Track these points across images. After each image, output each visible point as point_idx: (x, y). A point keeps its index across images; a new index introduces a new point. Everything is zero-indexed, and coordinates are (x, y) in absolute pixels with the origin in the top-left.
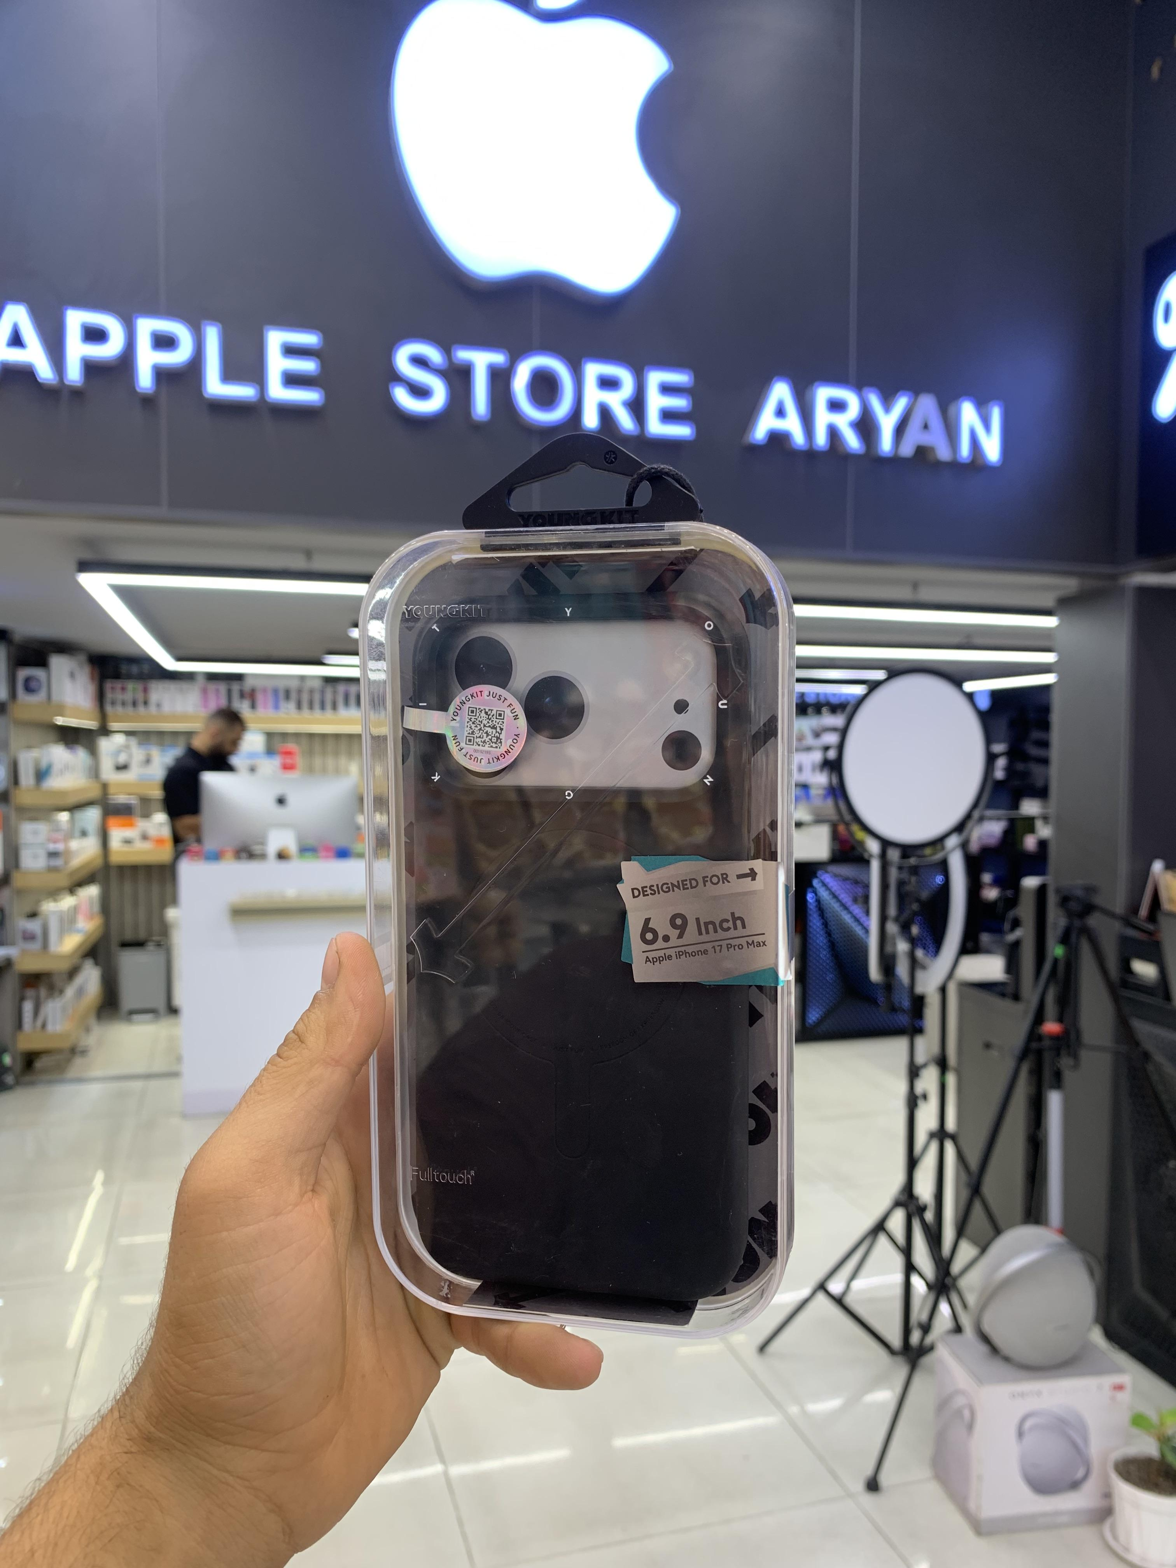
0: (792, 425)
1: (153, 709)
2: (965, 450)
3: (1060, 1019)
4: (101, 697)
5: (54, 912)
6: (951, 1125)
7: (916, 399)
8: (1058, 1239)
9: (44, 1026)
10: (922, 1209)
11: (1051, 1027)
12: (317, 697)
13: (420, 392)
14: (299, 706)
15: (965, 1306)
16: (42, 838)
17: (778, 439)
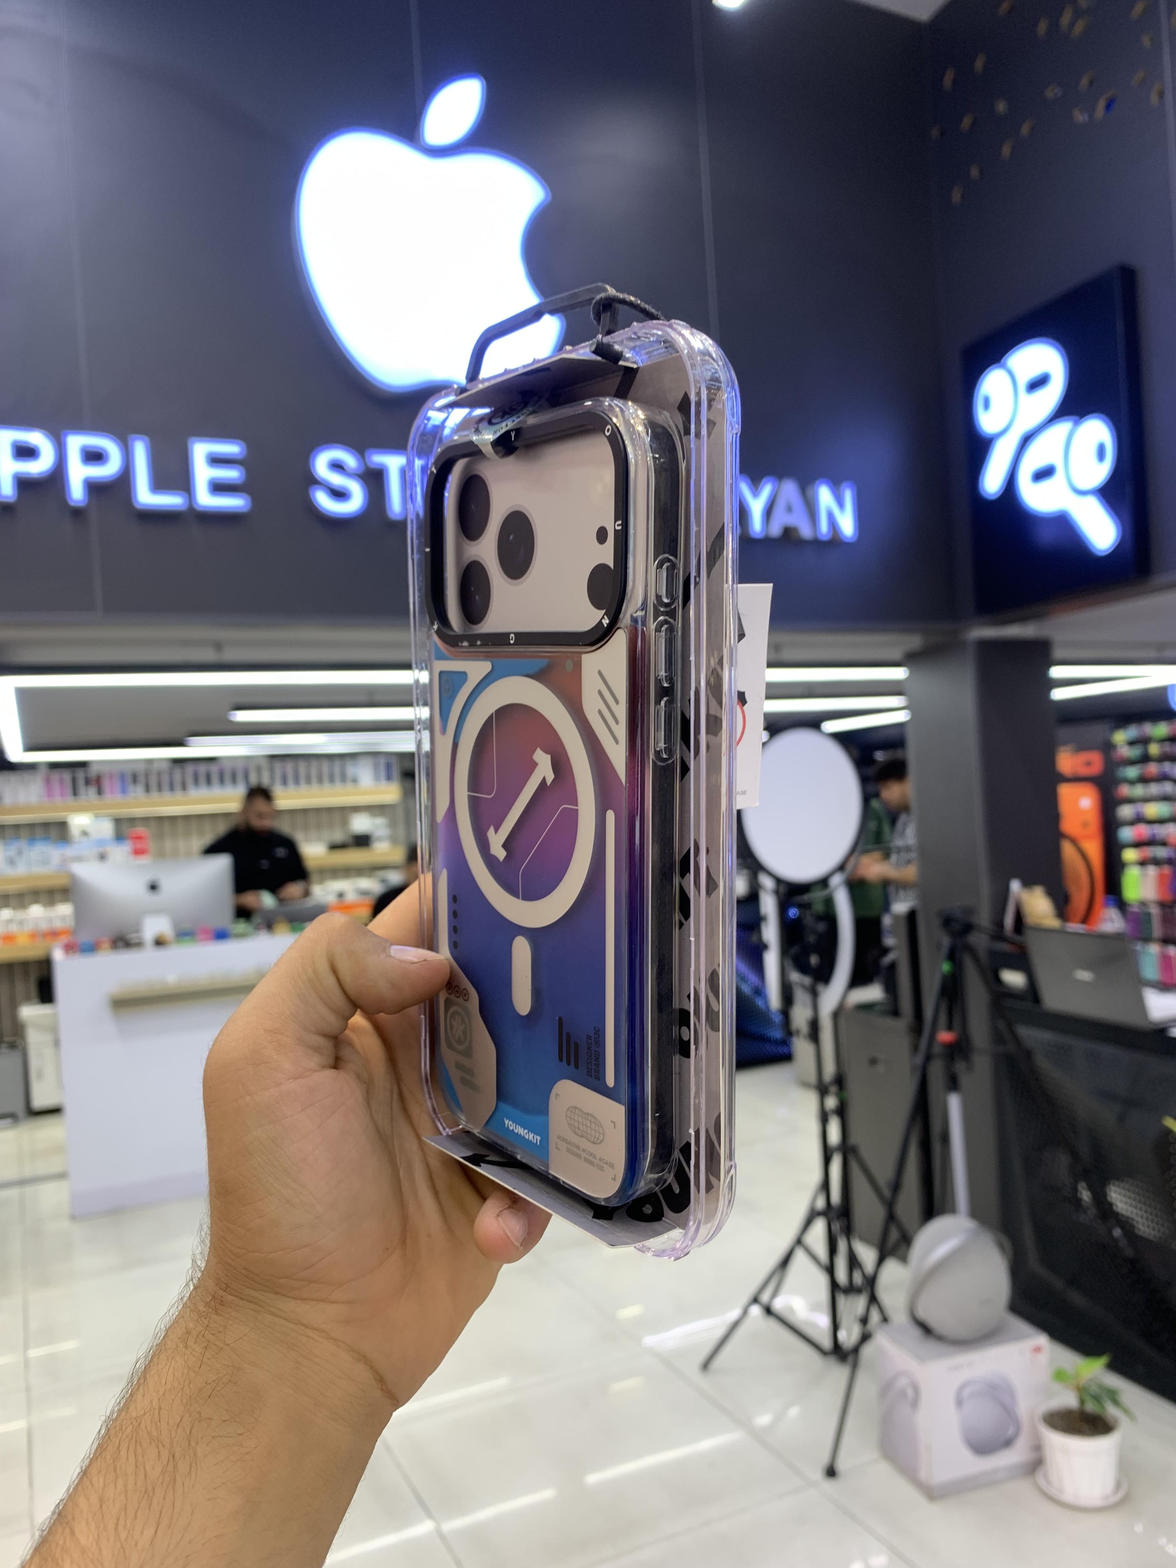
2: (824, 529)
3: (950, 1027)
7: (780, 484)
8: (968, 1223)
11: (945, 1036)
12: (165, 779)
13: (339, 494)
14: (147, 789)
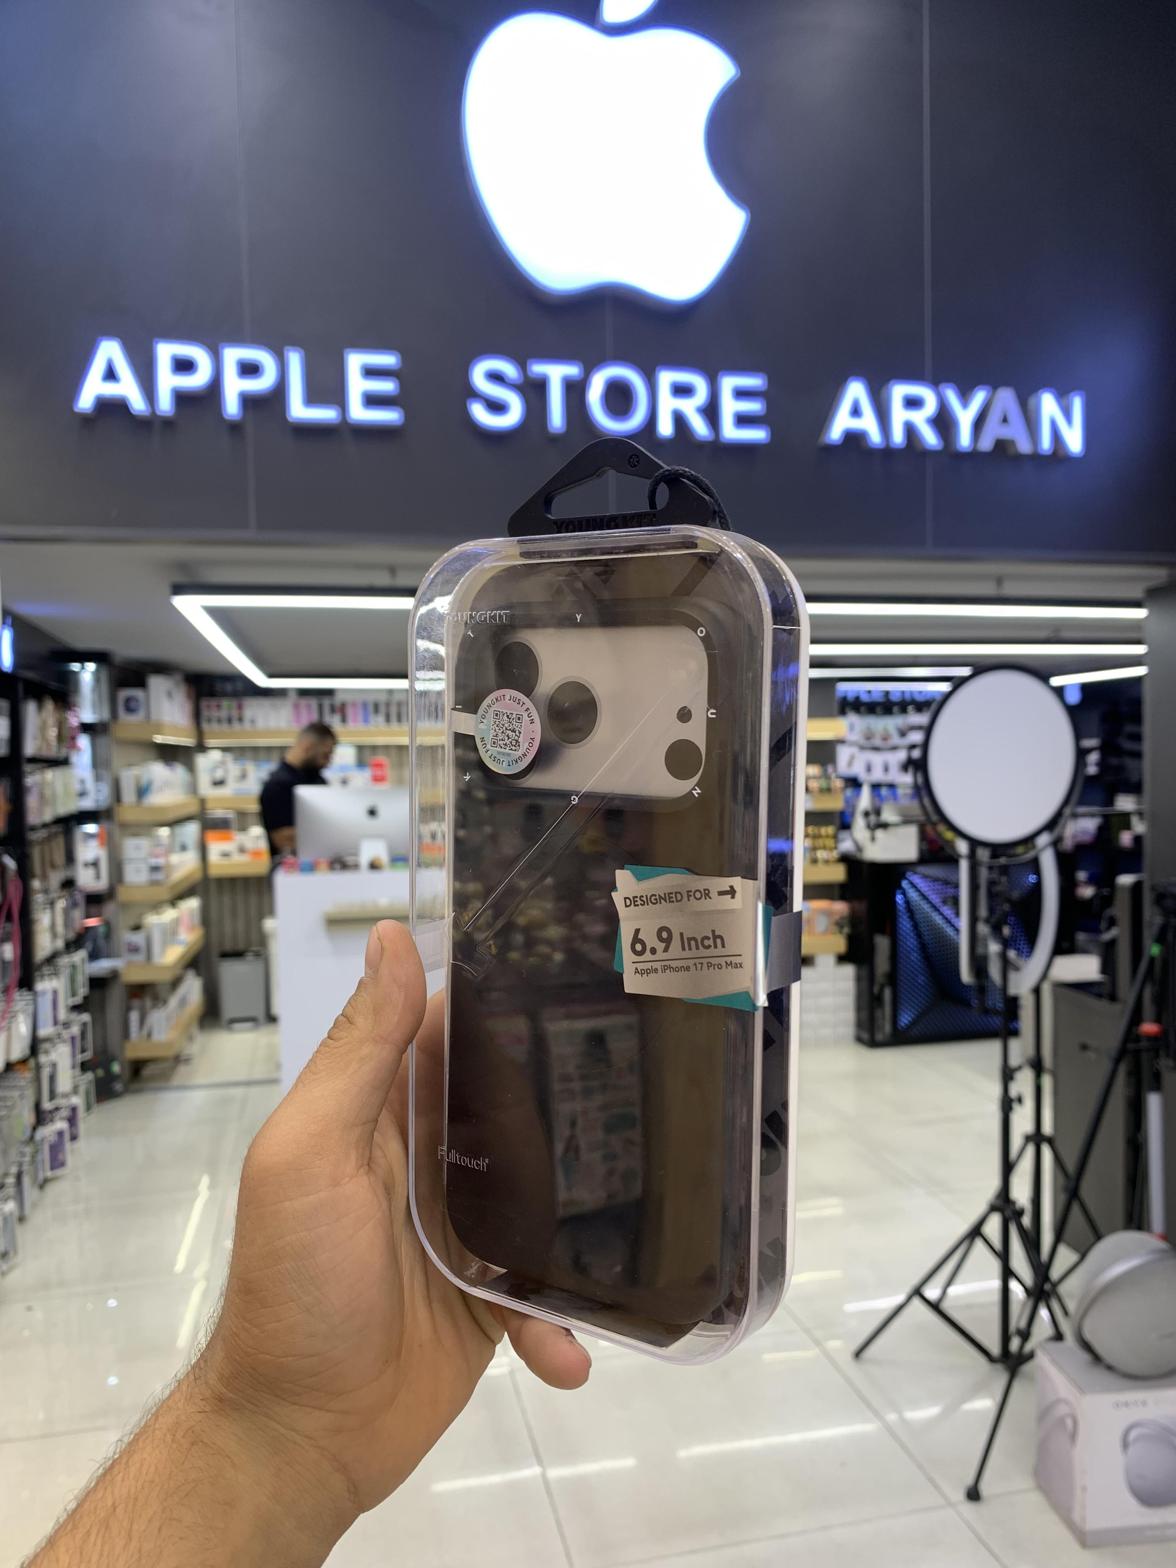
0: (868, 424)
1: (247, 725)
2: (1046, 443)
3: (1158, 1020)
4: (197, 716)
5: (158, 925)
6: (1047, 1128)
8: (1162, 1245)
9: (149, 1035)
10: (1020, 1213)
11: (1149, 1027)
13: (497, 407)
14: (388, 719)
15: (1066, 1313)
16: (143, 853)
17: (854, 438)
